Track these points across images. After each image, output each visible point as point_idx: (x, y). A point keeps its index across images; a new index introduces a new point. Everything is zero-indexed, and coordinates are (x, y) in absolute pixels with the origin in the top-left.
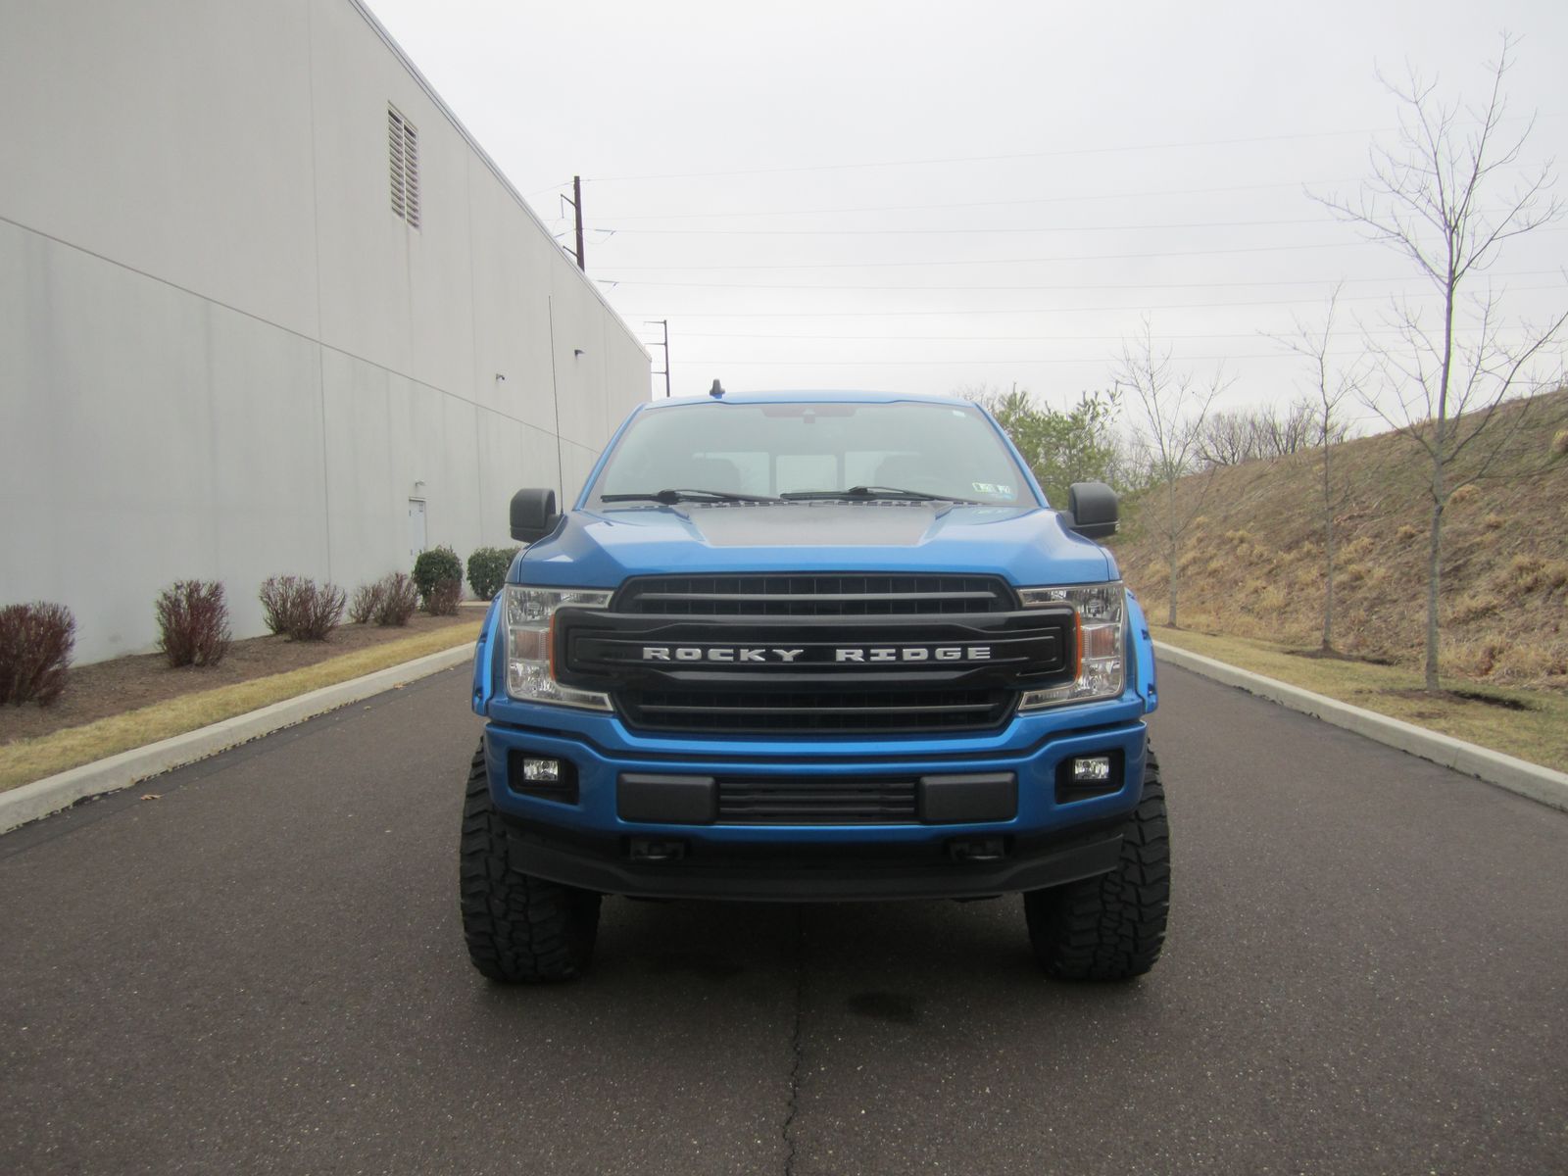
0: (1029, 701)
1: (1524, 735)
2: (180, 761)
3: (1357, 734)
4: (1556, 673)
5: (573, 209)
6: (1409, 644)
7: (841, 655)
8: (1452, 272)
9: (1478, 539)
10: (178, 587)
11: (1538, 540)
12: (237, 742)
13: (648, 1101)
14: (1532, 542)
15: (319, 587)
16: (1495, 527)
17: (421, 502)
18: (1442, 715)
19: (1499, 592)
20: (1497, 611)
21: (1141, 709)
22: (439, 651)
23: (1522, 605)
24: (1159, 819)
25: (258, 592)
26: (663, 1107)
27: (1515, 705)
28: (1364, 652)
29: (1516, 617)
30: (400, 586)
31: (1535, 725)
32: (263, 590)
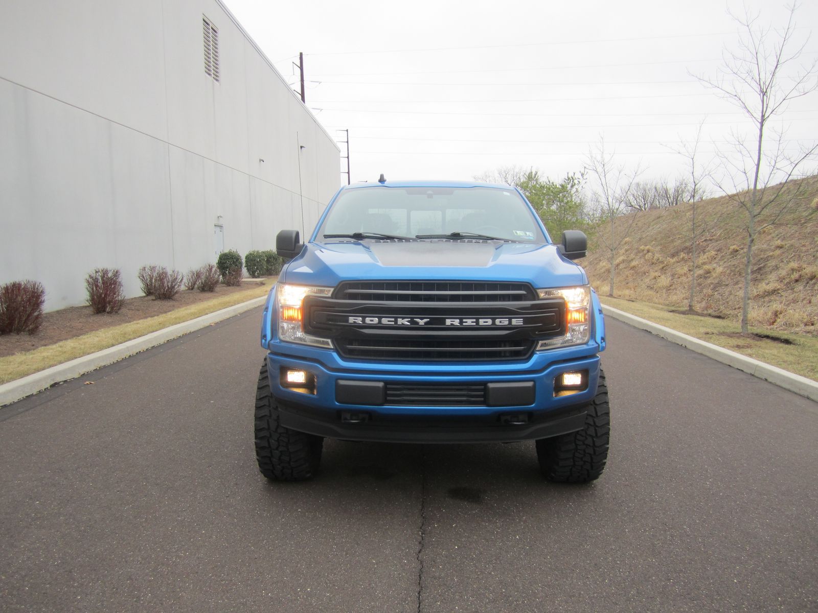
0: (542, 346)
1: (791, 358)
2: (103, 364)
3: (706, 356)
4: (809, 325)
5: (299, 70)
6: (734, 308)
7: (448, 322)
8: (763, 116)
9: (771, 254)
10: (96, 272)
11: (802, 255)
12: (131, 354)
13: (350, 541)
14: (799, 256)
15: (170, 272)
16: (781, 247)
17: (221, 227)
18: (749, 346)
19: (781, 281)
20: (780, 292)
21: (597, 349)
22: (232, 306)
23: (792, 289)
24: (605, 404)
25: (137, 274)
26: (357, 544)
27: (787, 342)
28: (710, 311)
29: (789, 295)
30: (211, 271)
31: (797, 353)
32: (140, 273)
